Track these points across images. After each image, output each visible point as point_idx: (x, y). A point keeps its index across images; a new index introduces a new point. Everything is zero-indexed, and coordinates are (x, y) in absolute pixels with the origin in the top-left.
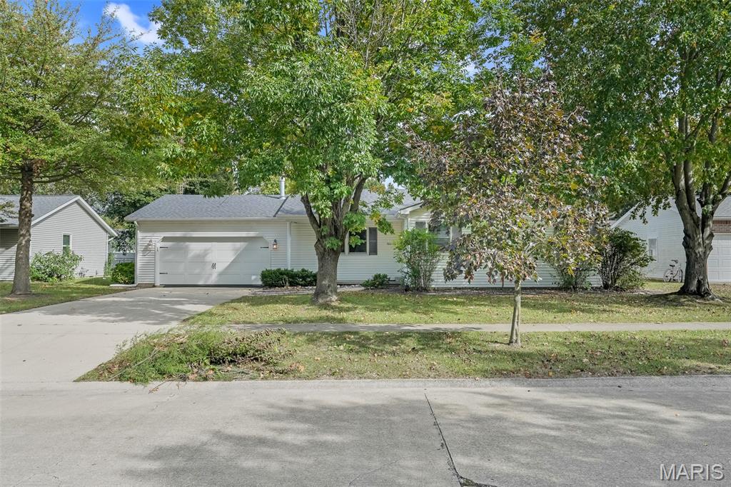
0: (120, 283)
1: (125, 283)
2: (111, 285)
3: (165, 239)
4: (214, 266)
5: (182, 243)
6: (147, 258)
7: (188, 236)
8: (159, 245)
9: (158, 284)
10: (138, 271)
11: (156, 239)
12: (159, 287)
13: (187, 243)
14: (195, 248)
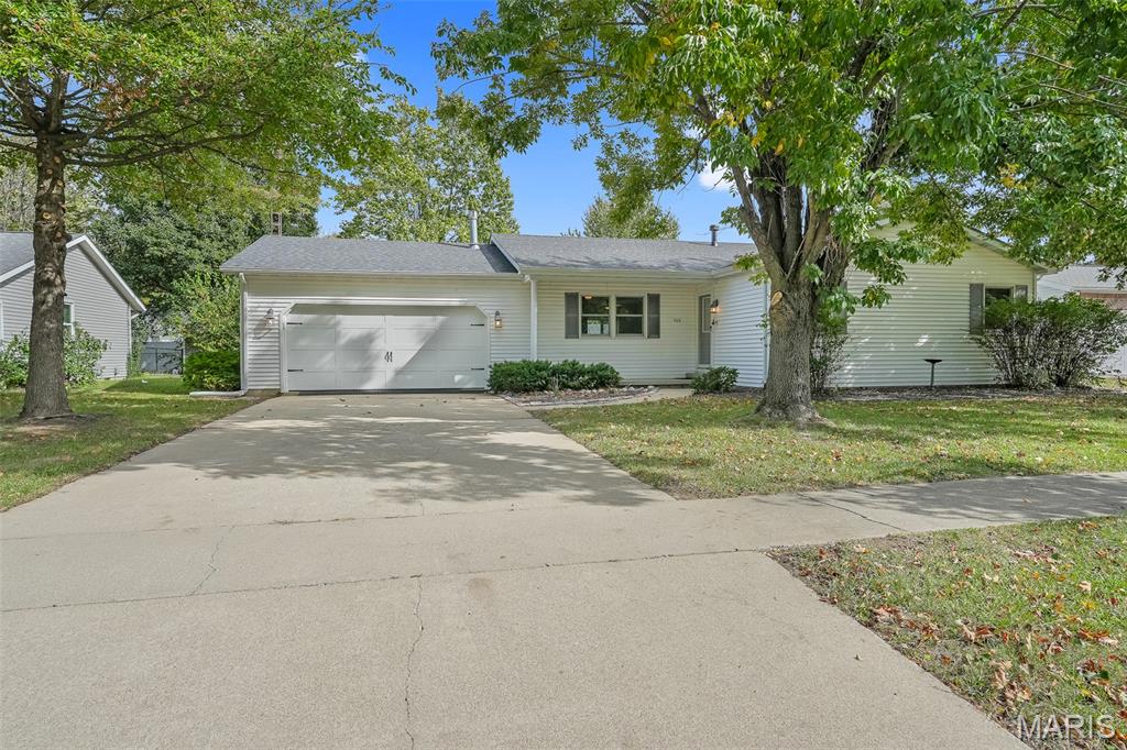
0: (208, 389)
1: (218, 388)
2: (191, 393)
3: (297, 309)
4: (389, 356)
5: (329, 317)
6: (263, 344)
7: (344, 302)
8: (286, 318)
9: (286, 390)
10: (247, 367)
11: (282, 308)
12: (287, 395)
13: (339, 317)
14: (352, 326)
